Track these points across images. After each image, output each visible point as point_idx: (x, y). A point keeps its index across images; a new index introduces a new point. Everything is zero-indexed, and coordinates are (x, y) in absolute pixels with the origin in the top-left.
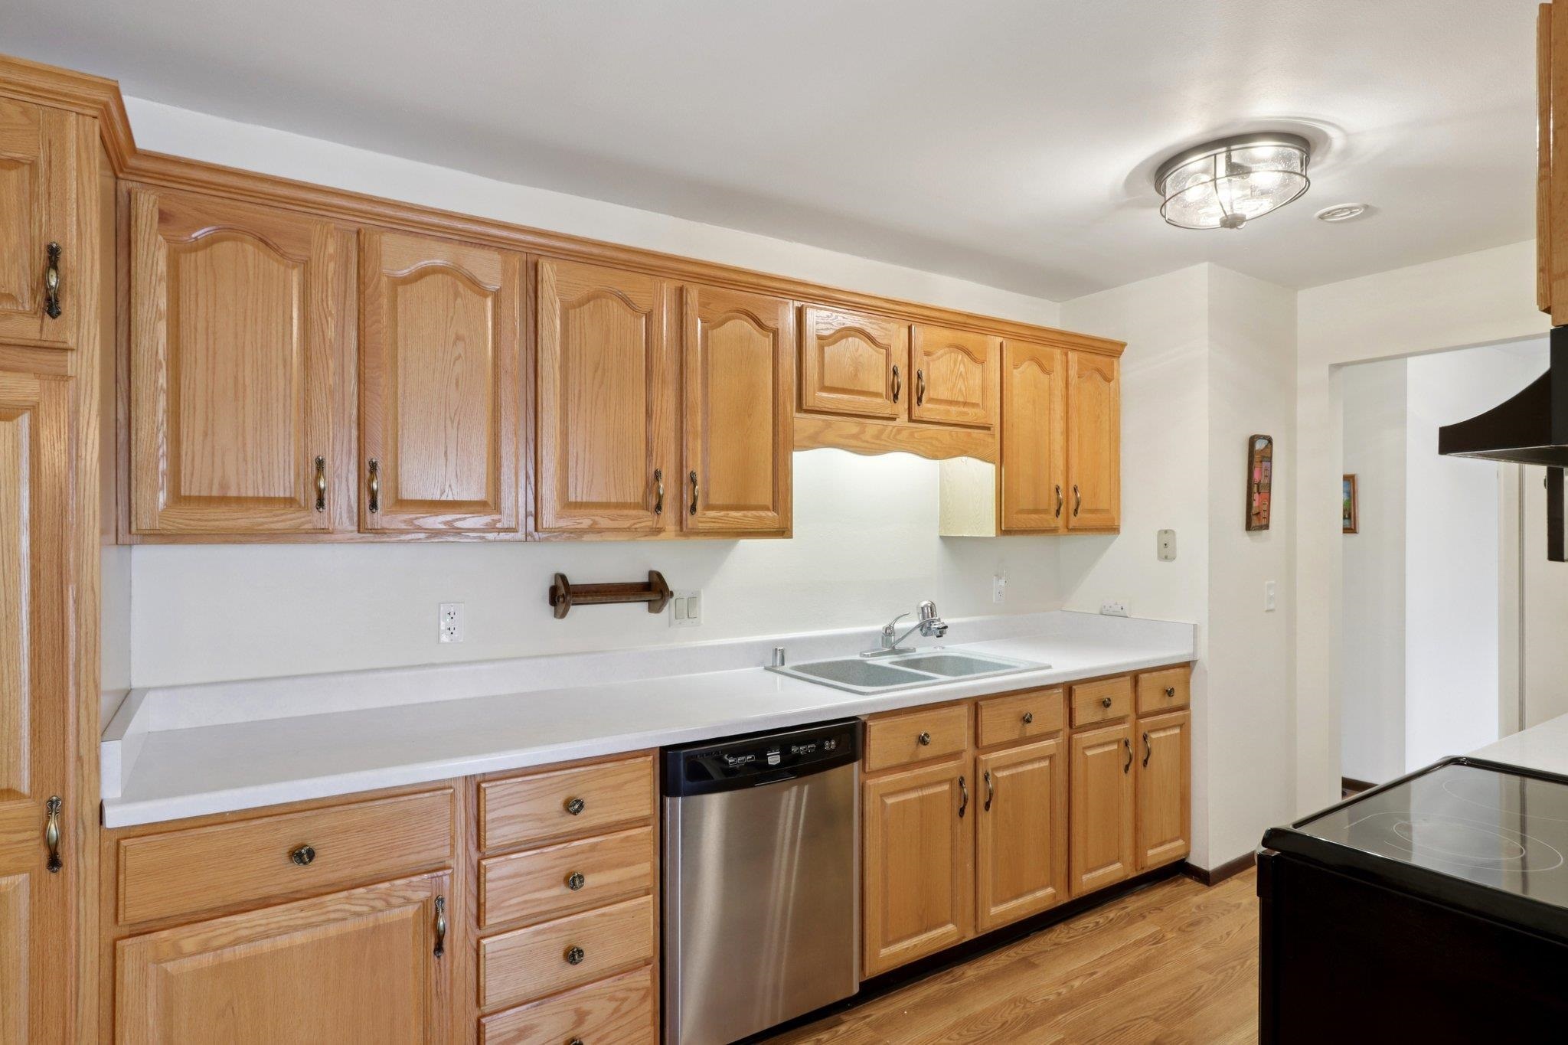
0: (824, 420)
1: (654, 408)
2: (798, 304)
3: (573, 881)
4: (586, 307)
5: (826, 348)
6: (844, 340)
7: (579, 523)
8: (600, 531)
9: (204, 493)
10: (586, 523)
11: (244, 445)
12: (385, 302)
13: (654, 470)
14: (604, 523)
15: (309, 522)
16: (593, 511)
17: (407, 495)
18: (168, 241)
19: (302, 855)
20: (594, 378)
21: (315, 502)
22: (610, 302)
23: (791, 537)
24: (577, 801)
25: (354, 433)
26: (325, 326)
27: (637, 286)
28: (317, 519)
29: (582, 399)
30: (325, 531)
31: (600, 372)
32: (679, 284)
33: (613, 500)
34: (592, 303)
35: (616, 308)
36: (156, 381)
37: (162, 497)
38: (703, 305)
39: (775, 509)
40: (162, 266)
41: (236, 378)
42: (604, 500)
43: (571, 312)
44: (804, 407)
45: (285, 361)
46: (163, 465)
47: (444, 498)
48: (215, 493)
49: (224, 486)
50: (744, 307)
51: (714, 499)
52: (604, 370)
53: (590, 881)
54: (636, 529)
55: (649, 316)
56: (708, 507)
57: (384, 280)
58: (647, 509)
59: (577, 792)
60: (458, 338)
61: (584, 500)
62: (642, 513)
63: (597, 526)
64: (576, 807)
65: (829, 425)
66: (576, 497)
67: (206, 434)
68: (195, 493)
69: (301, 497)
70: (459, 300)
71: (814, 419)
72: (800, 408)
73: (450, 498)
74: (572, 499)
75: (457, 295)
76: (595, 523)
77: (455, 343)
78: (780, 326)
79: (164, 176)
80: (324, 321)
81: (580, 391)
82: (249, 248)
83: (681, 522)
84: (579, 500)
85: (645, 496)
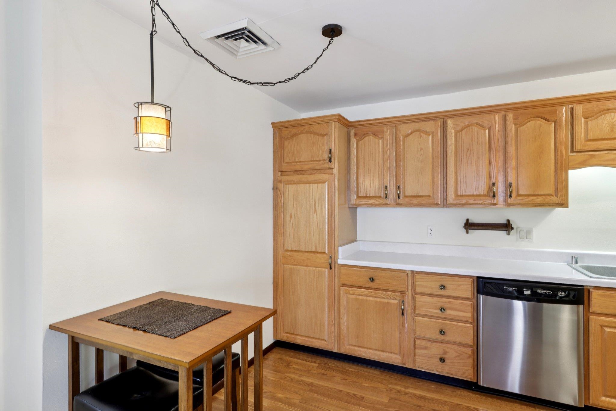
0: (590, 155)
1: (492, 161)
2: (570, 106)
3: (442, 310)
4: (464, 131)
5: (590, 123)
6: (603, 116)
7: (461, 202)
8: (470, 204)
9: (363, 195)
10: (464, 202)
11: (370, 183)
12: (402, 143)
13: (492, 183)
14: (471, 202)
15: (383, 202)
16: (467, 198)
17: (407, 194)
18: (356, 140)
19: (372, 280)
20: (467, 154)
21: (385, 197)
22: (473, 127)
23: (568, 207)
24: (443, 286)
25: (395, 179)
26: (387, 153)
27: (485, 120)
28: (385, 201)
29: (462, 161)
30: (387, 204)
31: (469, 152)
32: (504, 113)
33: (475, 194)
34: (466, 129)
35: (475, 129)
36: (354, 171)
37: (355, 197)
38: (515, 119)
39: (556, 195)
40: (355, 145)
41: (369, 168)
42: (471, 194)
43: (458, 134)
44: (574, 150)
45: (378, 162)
46: (355, 189)
47: (417, 195)
48: (365, 195)
49: (366, 194)
50: (538, 115)
51: (522, 192)
52: (471, 150)
53: (449, 312)
54: (484, 203)
55: (490, 129)
56: (519, 195)
57: (402, 137)
58: (490, 197)
59: (444, 283)
60: (421, 149)
61: (463, 194)
62: (487, 198)
63: (468, 203)
64: (442, 287)
65: (593, 156)
66: (460, 193)
67: (363, 182)
68: (361, 195)
69: (382, 196)
70: (421, 138)
71: (583, 155)
72: (572, 151)
73: (419, 195)
74: (459, 194)
75: (421, 136)
76: (467, 201)
77: (420, 151)
78: (558, 119)
79: (356, 125)
80: (387, 151)
81: (462, 159)
82: (371, 137)
83: (505, 201)
84: (461, 194)
85: (488, 192)
